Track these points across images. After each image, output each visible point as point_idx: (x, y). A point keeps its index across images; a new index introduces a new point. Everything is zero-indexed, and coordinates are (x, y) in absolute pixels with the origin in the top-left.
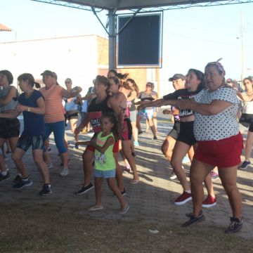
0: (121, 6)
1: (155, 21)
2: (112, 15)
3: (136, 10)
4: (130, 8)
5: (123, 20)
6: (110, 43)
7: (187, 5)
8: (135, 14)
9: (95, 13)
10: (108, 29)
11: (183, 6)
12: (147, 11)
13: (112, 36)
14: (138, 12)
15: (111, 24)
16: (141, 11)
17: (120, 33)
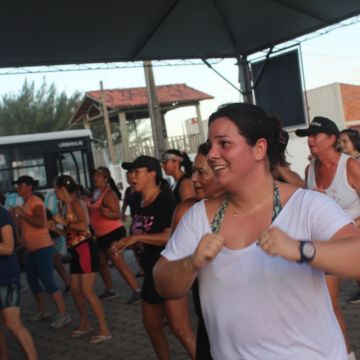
3: (269, 49)
8: (267, 56)
9: (210, 66)
12: (281, 49)
14: (271, 52)
16: (274, 50)
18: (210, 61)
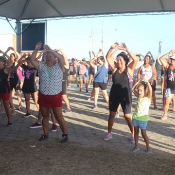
0: (23, 17)
1: (42, 27)
2: (18, 23)
3: (32, 20)
4: (28, 19)
5: (24, 25)
6: (17, 38)
7: (60, 18)
8: (31, 22)
9: (8, 21)
10: (16, 31)
11: (58, 18)
12: (37, 21)
13: (18, 34)
14: (33, 21)
15: (18, 27)
17: (22, 33)
18: (9, 19)
